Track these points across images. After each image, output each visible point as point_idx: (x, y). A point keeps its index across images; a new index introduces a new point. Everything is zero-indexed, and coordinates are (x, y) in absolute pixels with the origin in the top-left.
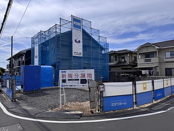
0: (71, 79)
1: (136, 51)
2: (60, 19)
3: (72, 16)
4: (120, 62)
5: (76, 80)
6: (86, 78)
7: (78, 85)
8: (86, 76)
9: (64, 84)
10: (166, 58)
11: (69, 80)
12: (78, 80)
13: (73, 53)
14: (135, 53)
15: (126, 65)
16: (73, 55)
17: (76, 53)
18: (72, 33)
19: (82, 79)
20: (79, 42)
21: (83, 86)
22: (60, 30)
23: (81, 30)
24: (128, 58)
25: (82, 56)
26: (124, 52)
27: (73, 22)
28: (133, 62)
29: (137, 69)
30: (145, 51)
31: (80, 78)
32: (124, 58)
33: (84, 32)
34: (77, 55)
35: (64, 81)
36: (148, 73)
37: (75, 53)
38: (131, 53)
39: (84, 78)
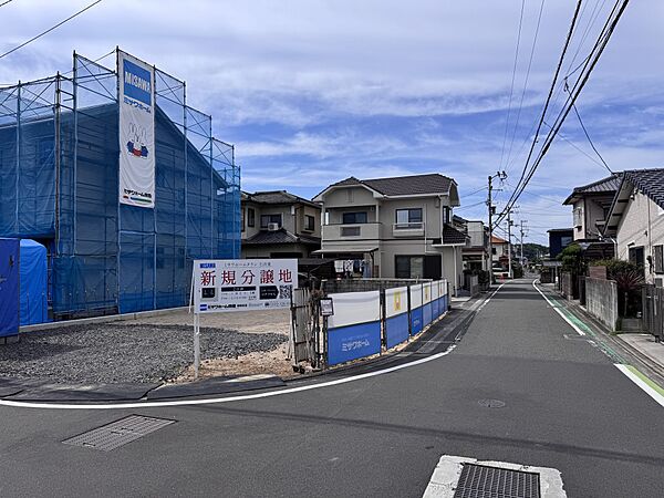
0: (231, 285)
1: (319, 199)
2: (75, 55)
3: (118, 50)
4: (263, 233)
5: (246, 289)
6: (277, 283)
7: (253, 302)
8: (276, 276)
9: (208, 302)
10: (397, 228)
11: (223, 289)
12: (254, 288)
13: (121, 194)
14: (315, 206)
15: (288, 243)
16: (122, 200)
17: (130, 195)
18: (118, 115)
19: (263, 285)
20: (144, 152)
21: (267, 304)
22: (74, 98)
23: (152, 109)
24: (292, 220)
25: (152, 205)
26: (278, 199)
27: (121, 74)
28: (305, 234)
29: (319, 255)
30: (343, 201)
31: (257, 283)
32: (277, 219)
33: (161, 119)
34: (134, 203)
35: (208, 293)
36: (351, 269)
37: (130, 192)
38: (300, 204)
39: (270, 284)
